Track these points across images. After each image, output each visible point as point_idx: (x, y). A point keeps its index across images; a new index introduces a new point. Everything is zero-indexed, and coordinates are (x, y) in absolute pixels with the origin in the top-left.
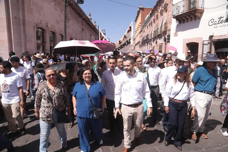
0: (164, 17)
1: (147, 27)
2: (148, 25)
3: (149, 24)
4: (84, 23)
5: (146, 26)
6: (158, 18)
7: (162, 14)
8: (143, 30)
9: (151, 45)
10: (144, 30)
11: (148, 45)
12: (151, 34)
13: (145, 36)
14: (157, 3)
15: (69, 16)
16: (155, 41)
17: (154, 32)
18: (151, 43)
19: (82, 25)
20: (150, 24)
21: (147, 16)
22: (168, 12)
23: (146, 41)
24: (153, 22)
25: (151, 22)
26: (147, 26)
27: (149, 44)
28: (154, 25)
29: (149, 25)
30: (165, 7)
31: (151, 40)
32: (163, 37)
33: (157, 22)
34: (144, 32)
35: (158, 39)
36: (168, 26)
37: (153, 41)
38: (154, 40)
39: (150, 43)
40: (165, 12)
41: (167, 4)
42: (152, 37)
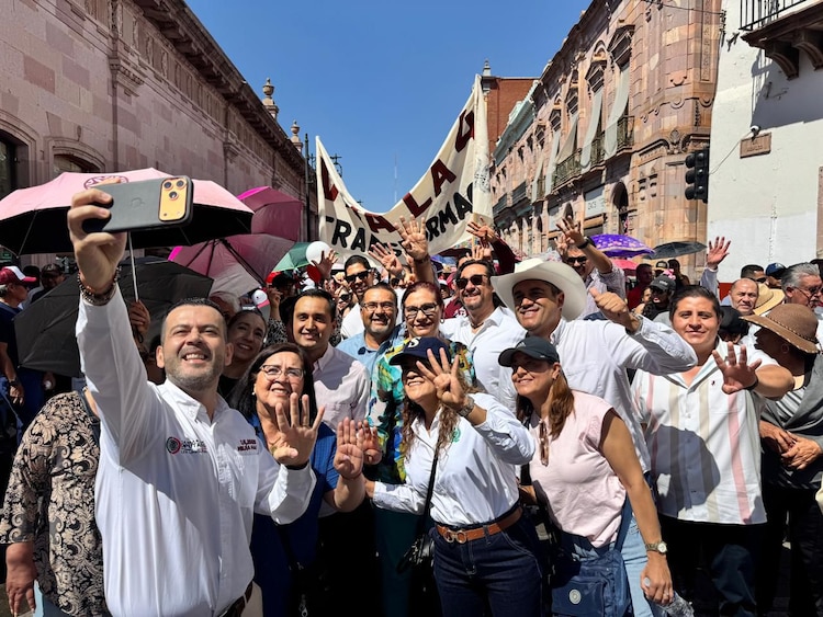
0: (613, 93)
1: (520, 152)
2: (524, 141)
3: (526, 137)
4: (236, 118)
5: (510, 150)
6: (579, 103)
7: (596, 81)
8: (498, 170)
9: (540, 227)
10: (501, 166)
11: (520, 228)
12: (541, 181)
13: (509, 191)
14: (570, 35)
15: (134, 60)
16: (562, 209)
17: (558, 166)
18: (540, 220)
19: (226, 125)
20: (534, 138)
21: (519, 106)
22: (633, 63)
23: (514, 213)
24: (548, 124)
25: (539, 127)
26: (515, 149)
27: (530, 223)
28: (552, 138)
29: (530, 141)
30: (614, 46)
31: (539, 205)
32: (610, 187)
33: (568, 122)
34: (501, 176)
35: (581, 197)
36: (636, 129)
37: (548, 210)
38: (558, 205)
39: (535, 219)
40: (617, 68)
41: (631, 28)
42: (548, 191)
